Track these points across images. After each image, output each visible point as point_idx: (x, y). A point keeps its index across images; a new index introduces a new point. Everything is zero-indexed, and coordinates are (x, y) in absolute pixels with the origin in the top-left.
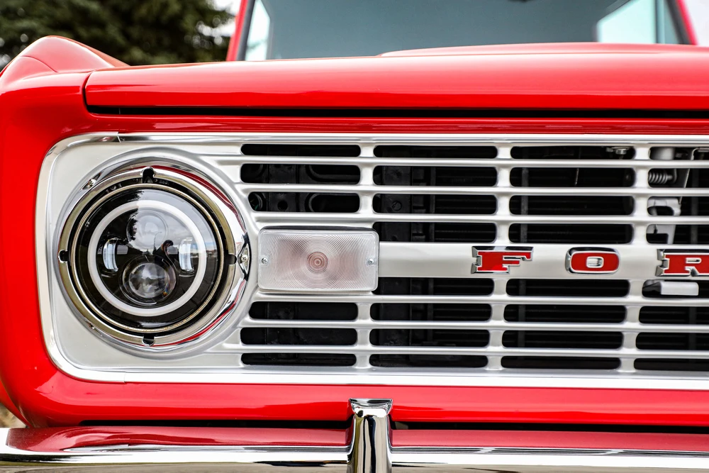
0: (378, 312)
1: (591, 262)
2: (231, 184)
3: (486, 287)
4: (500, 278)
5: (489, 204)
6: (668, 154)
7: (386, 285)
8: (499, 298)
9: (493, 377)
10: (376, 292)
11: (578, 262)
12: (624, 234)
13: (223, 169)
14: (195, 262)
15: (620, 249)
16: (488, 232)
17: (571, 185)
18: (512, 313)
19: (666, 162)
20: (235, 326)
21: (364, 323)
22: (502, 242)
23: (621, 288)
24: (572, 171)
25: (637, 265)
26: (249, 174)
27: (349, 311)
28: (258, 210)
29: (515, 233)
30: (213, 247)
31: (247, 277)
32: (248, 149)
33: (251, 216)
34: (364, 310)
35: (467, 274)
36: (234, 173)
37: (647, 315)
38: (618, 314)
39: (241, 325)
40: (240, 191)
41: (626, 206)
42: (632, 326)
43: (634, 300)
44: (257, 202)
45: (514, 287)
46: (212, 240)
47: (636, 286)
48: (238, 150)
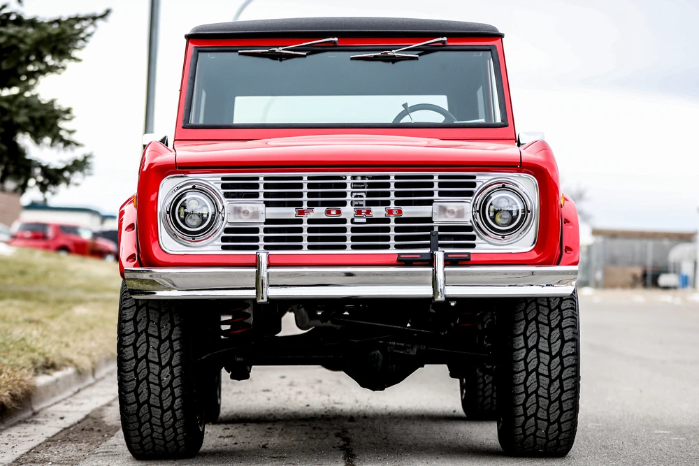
0: (266, 230)
1: (333, 212)
2: (218, 190)
3: (301, 222)
4: (305, 219)
5: (301, 195)
6: (359, 178)
7: (268, 221)
8: (305, 225)
9: (305, 251)
10: (265, 223)
11: (328, 212)
12: (344, 204)
13: (216, 185)
14: (208, 215)
15: (342, 209)
16: (301, 204)
17: (332, 188)
18: (310, 230)
19: (359, 181)
20: (219, 236)
21: (261, 234)
22: (305, 207)
23: (344, 221)
24: (331, 184)
25: (348, 213)
26: (224, 186)
27: (257, 230)
28: (227, 198)
29: (310, 204)
30: (214, 211)
31: (223, 220)
32: (223, 179)
33: (225, 200)
34: (261, 230)
35: (294, 217)
36: (219, 186)
37: (353, 230)
38: (344, 230)
39: (221, 236)
40: (221, 192)
41: (344, 194)
42: (349, 234)
43: (349, 225)
44: (227, 195)
45: (310, 221)
46: (213, 208)
47: (349, 221)
48: (220, 179)
